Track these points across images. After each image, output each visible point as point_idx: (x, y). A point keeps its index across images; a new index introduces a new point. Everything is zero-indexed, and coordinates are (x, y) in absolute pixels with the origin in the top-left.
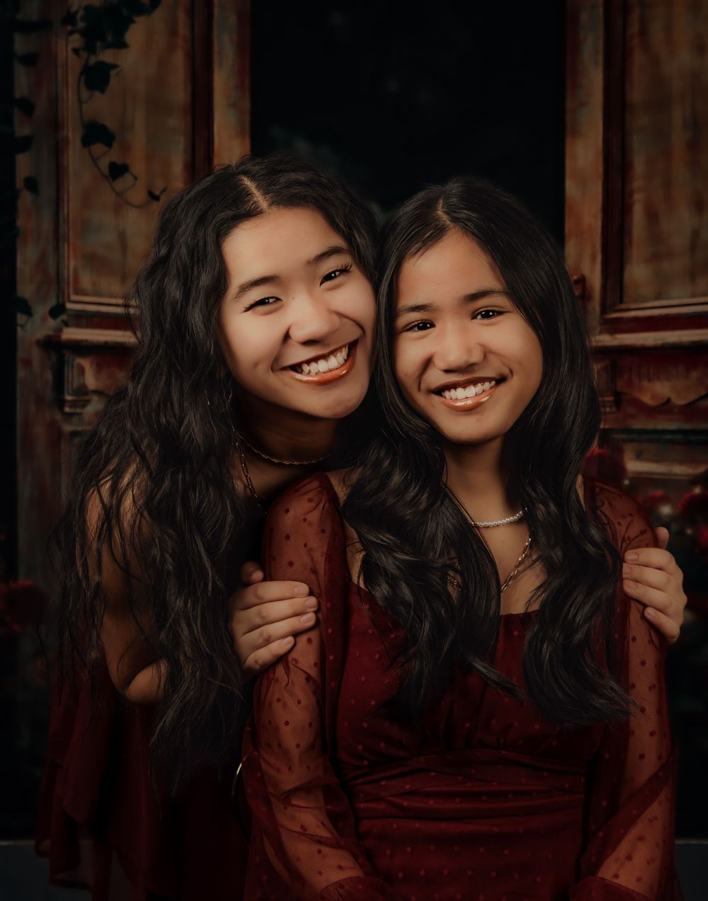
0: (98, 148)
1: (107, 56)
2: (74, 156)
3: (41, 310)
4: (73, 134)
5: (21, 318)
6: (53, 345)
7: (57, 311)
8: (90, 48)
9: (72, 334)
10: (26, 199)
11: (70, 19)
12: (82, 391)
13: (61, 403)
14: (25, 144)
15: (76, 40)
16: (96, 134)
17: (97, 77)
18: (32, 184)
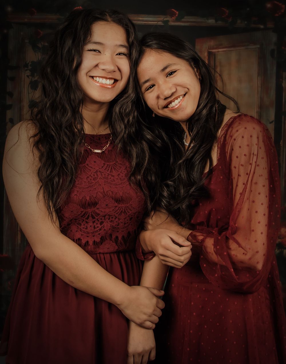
4: (26, 104)
18: (11, 120)
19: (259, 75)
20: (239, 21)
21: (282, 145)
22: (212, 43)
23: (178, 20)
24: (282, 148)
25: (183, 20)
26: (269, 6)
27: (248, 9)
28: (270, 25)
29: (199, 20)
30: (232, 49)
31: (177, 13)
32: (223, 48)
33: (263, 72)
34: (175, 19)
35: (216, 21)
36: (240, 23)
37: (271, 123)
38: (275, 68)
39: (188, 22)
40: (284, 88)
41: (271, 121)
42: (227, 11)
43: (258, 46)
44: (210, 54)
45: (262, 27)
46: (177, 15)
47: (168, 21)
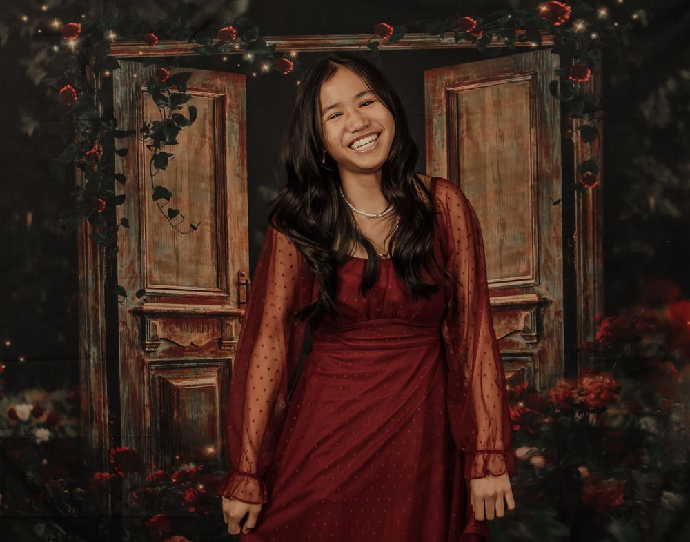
0: (162, 201)
1: (166, 149)
2: (149, 205)
3: (131, 293)
4: (148, 193)
5: (120, 298)
6: (138, 313)
7: (140, 294)
8: (157, 145)
9: (148, 306)
10: (122, 230)
11: (145, 129)
12: (155, 338)
13: (143, 346)
14: (121, 199)
15: (149, 141)
16: (161, 193)
17: (161, 161)
18: (125, 222)
19: (531, 125)
20: (495, 38)
21: (576, 240)
22: (452, 77)
23: (393, 40)
24: (576, 244)
25: (401, 40)
26: (544, 9)
27: (510, 16)
28: (547, 41)
29: (429, 39)
30: (486, 84)
31: (392, 28)
32: (470, 83)
33: (539, 120)
34: (388, 40)
35: (457, 39)
36: (497, 41)
37: (556, 203)
38: (558, 112)
39: (410, 43)
40: (575, 145)
41: (555, 201)
42: (475, 22)
43: (529, 77)
44: (449, 94)
45: (534, 45)
46: (391, 34)
47: (377, 43)
